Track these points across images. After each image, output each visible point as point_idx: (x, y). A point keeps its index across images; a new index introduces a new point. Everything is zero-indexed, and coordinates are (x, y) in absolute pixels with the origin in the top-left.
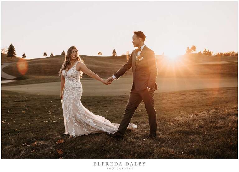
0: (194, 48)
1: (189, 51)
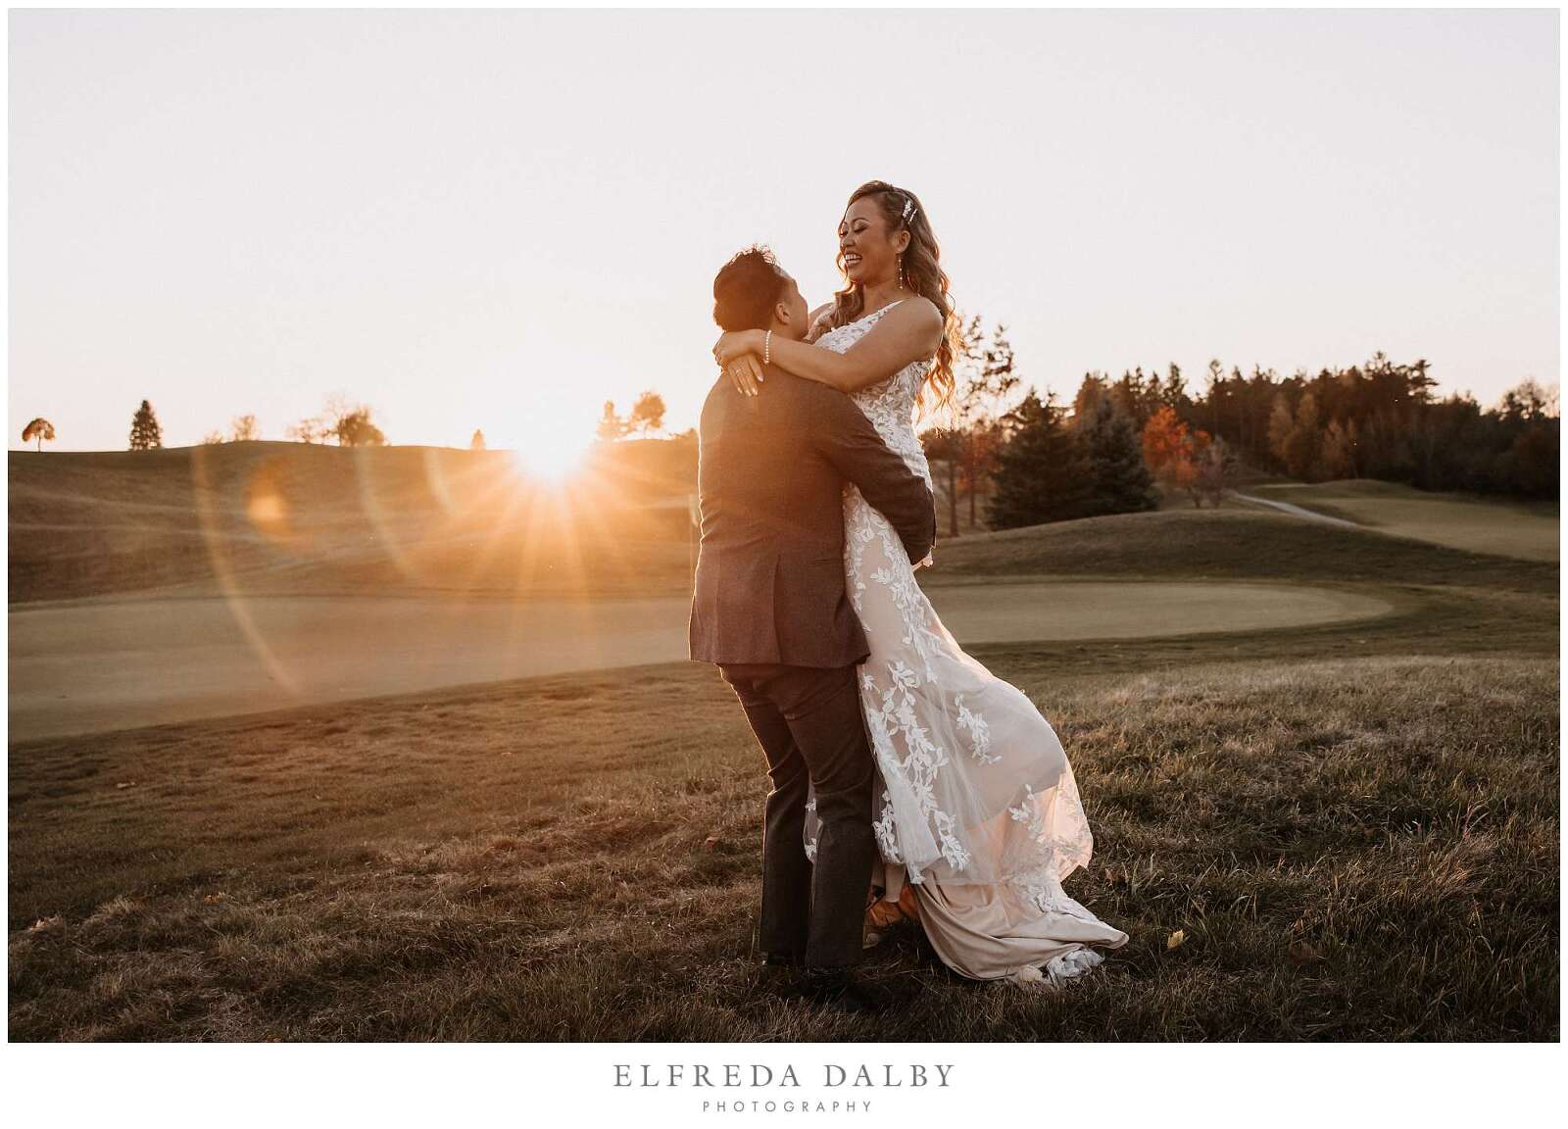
0: (652, 409)
1: (611, 423)
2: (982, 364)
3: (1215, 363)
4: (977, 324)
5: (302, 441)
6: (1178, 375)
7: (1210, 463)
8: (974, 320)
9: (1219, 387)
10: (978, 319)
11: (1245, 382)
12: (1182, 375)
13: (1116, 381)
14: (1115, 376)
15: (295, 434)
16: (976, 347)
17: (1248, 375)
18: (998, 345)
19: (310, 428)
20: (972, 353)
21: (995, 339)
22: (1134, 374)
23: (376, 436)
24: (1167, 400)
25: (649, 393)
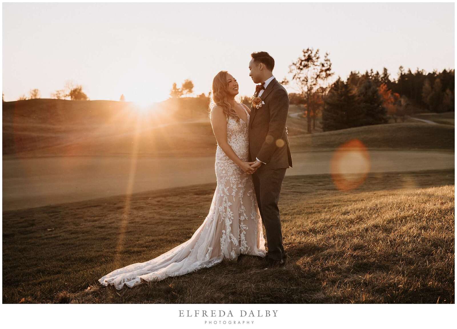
0: (189, 86)
1: (176, 91)
2: (319, 68)
3: (401, 67)
4: (318, 52)
5: (56, 98)
6: (386, 72)
7: (401, 105)
8: (317, 51)
9: (403, 77)
10: (318, 51)
11: (413, 74)
12: (388, 72)
13: (362, 74)
14: (362, 73)
15: (54, 96)
16: (317, 61)
17: (414, 72)
18: (326, 61)
19: (59, 94)
20: (315, 63)
21: (324, 58)
22: (369, 72)
23: (85, 97)
24: (382, 82)
25: (187, 80)
